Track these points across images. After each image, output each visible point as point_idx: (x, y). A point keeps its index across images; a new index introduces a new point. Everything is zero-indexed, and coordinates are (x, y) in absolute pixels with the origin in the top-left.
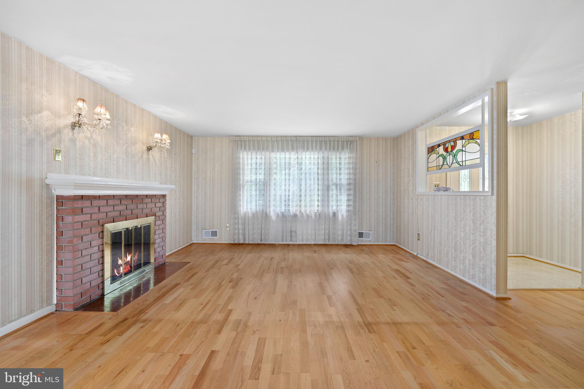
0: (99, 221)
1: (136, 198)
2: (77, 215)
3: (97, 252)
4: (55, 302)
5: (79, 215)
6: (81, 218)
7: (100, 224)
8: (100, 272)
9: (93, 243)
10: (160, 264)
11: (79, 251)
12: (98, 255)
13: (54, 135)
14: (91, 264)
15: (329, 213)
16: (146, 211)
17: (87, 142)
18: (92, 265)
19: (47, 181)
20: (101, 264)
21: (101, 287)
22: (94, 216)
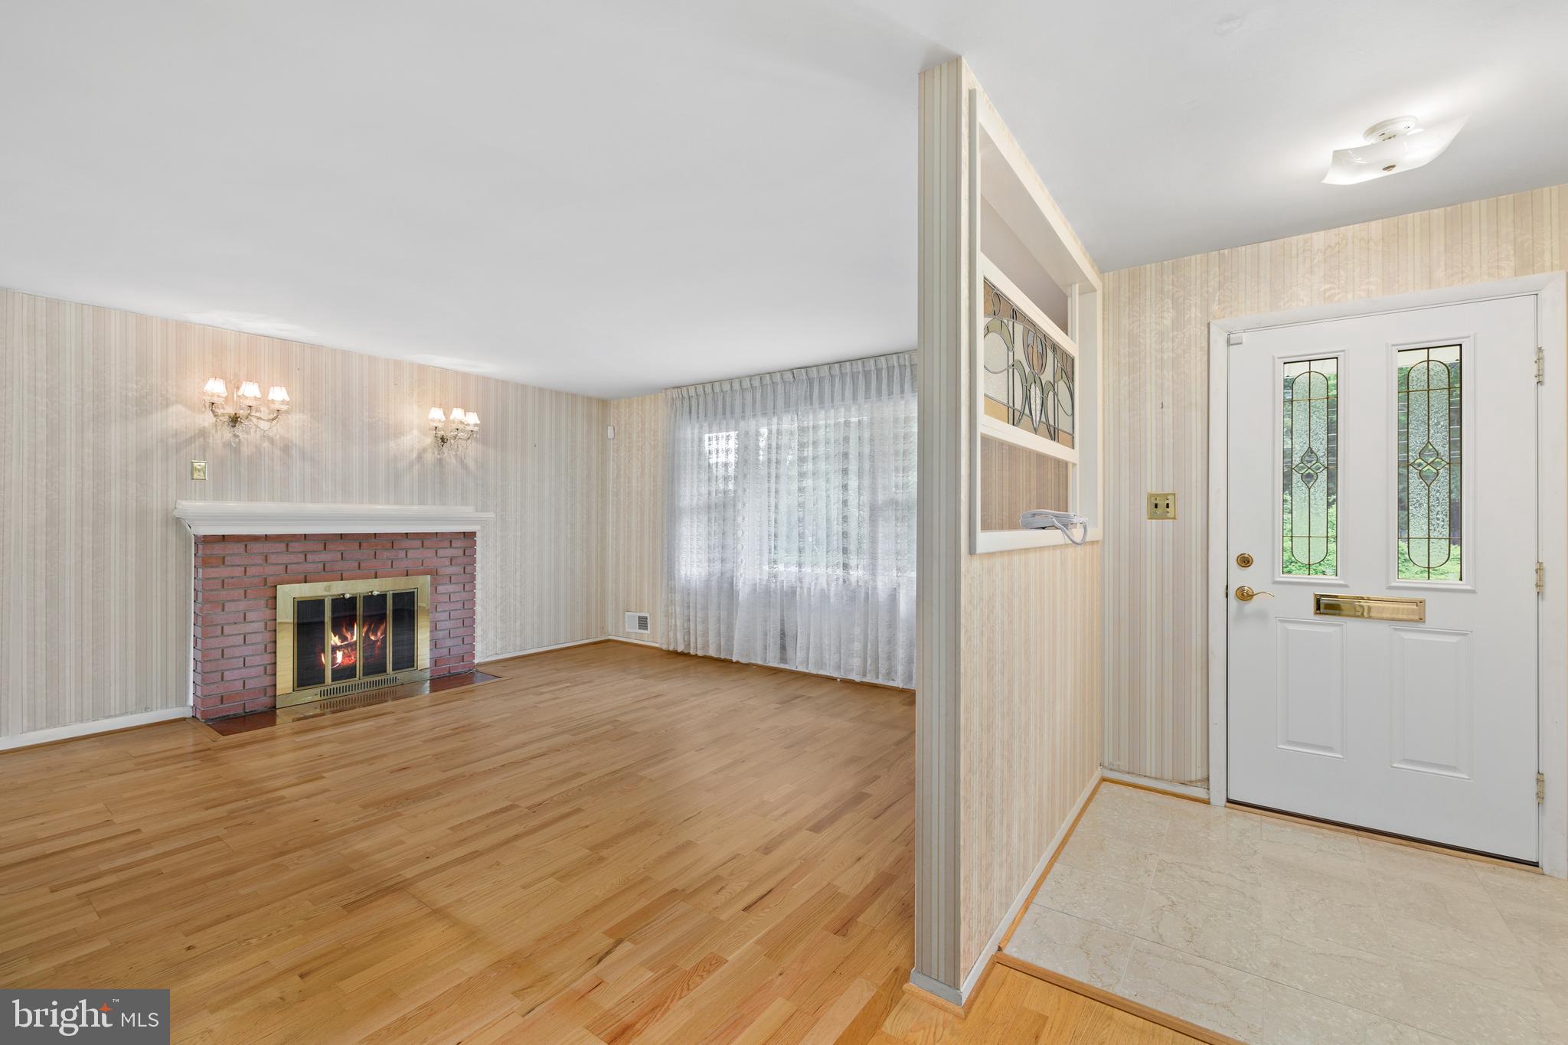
0: (266, 579)
1: (374, 540)
2: (212, 567)
3: (262, 632)
4: (191, 703)
5: (218, 567)
6: (222, 572)
7: (269, 584)
8: (268, 667)
9: (250, 616)
10: (452, 672)
11: (217, 625)
12: (261, 638)
13: (191, 440)
14: (246, 651)
15: (875, 588)
16: (404, 564)
17: (266, 444)
18: (246, 653)
19: (176, 514)
20: (271, 653)
21: (270, 692)
22: (251, 571)
